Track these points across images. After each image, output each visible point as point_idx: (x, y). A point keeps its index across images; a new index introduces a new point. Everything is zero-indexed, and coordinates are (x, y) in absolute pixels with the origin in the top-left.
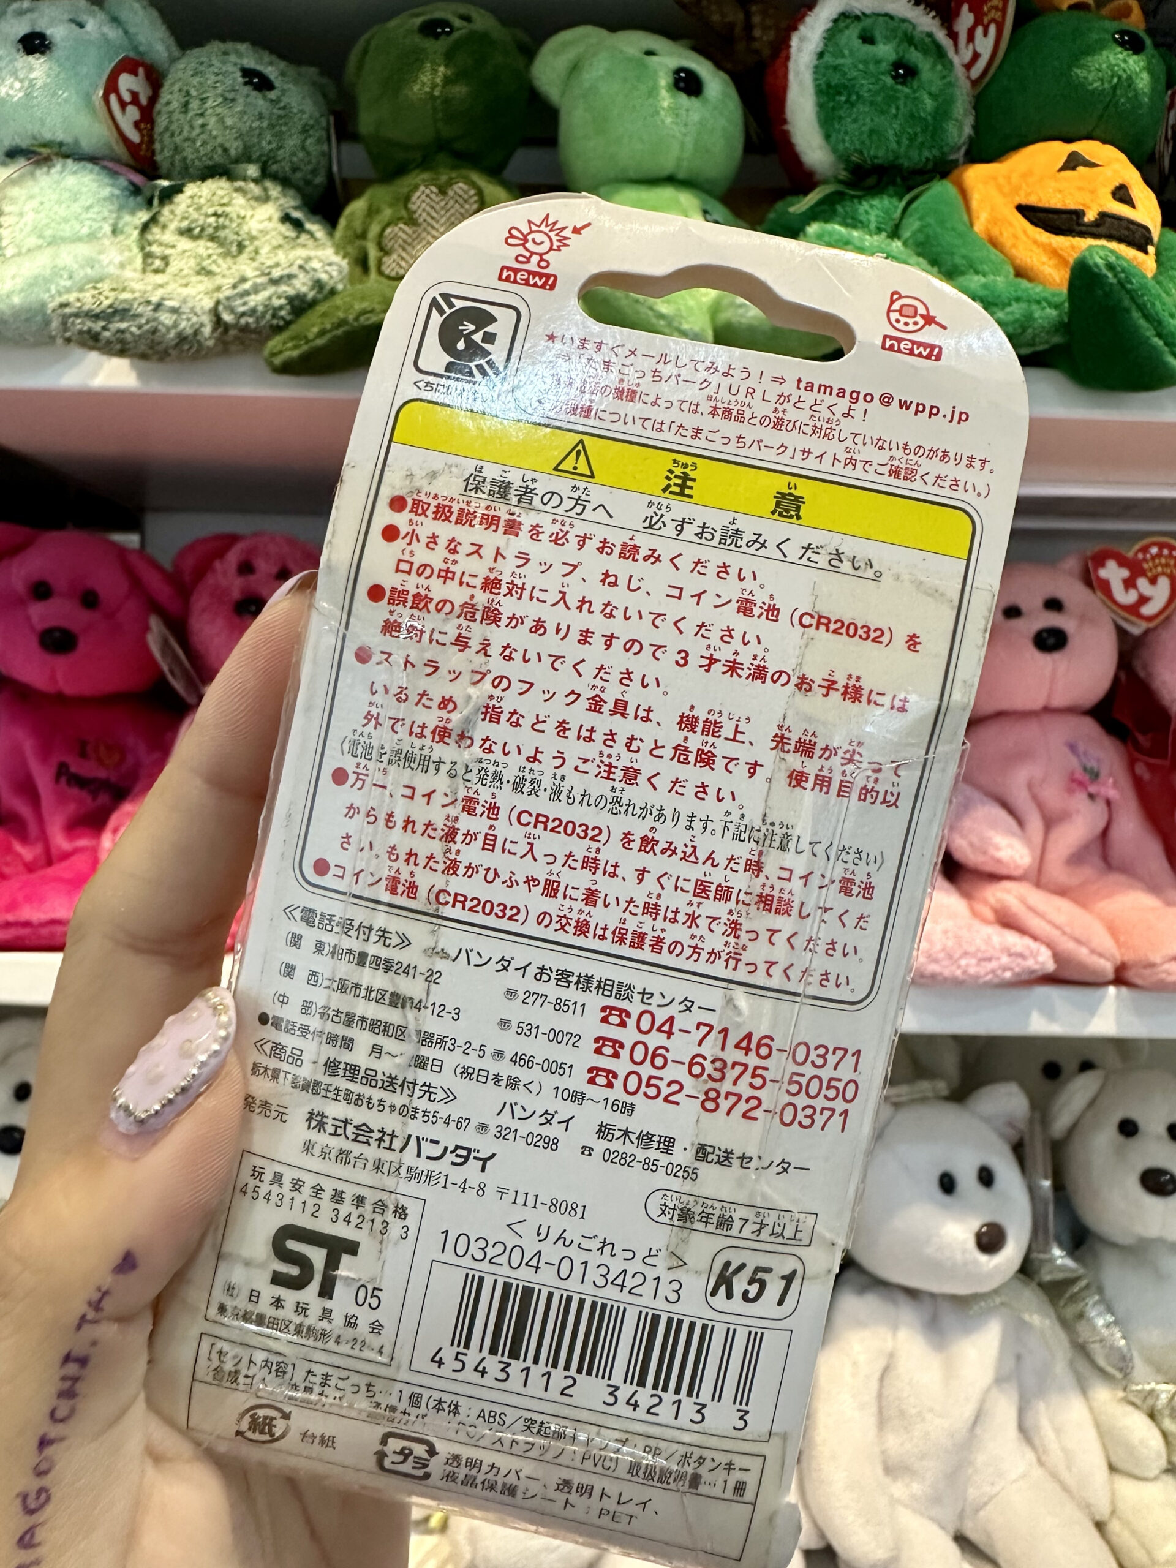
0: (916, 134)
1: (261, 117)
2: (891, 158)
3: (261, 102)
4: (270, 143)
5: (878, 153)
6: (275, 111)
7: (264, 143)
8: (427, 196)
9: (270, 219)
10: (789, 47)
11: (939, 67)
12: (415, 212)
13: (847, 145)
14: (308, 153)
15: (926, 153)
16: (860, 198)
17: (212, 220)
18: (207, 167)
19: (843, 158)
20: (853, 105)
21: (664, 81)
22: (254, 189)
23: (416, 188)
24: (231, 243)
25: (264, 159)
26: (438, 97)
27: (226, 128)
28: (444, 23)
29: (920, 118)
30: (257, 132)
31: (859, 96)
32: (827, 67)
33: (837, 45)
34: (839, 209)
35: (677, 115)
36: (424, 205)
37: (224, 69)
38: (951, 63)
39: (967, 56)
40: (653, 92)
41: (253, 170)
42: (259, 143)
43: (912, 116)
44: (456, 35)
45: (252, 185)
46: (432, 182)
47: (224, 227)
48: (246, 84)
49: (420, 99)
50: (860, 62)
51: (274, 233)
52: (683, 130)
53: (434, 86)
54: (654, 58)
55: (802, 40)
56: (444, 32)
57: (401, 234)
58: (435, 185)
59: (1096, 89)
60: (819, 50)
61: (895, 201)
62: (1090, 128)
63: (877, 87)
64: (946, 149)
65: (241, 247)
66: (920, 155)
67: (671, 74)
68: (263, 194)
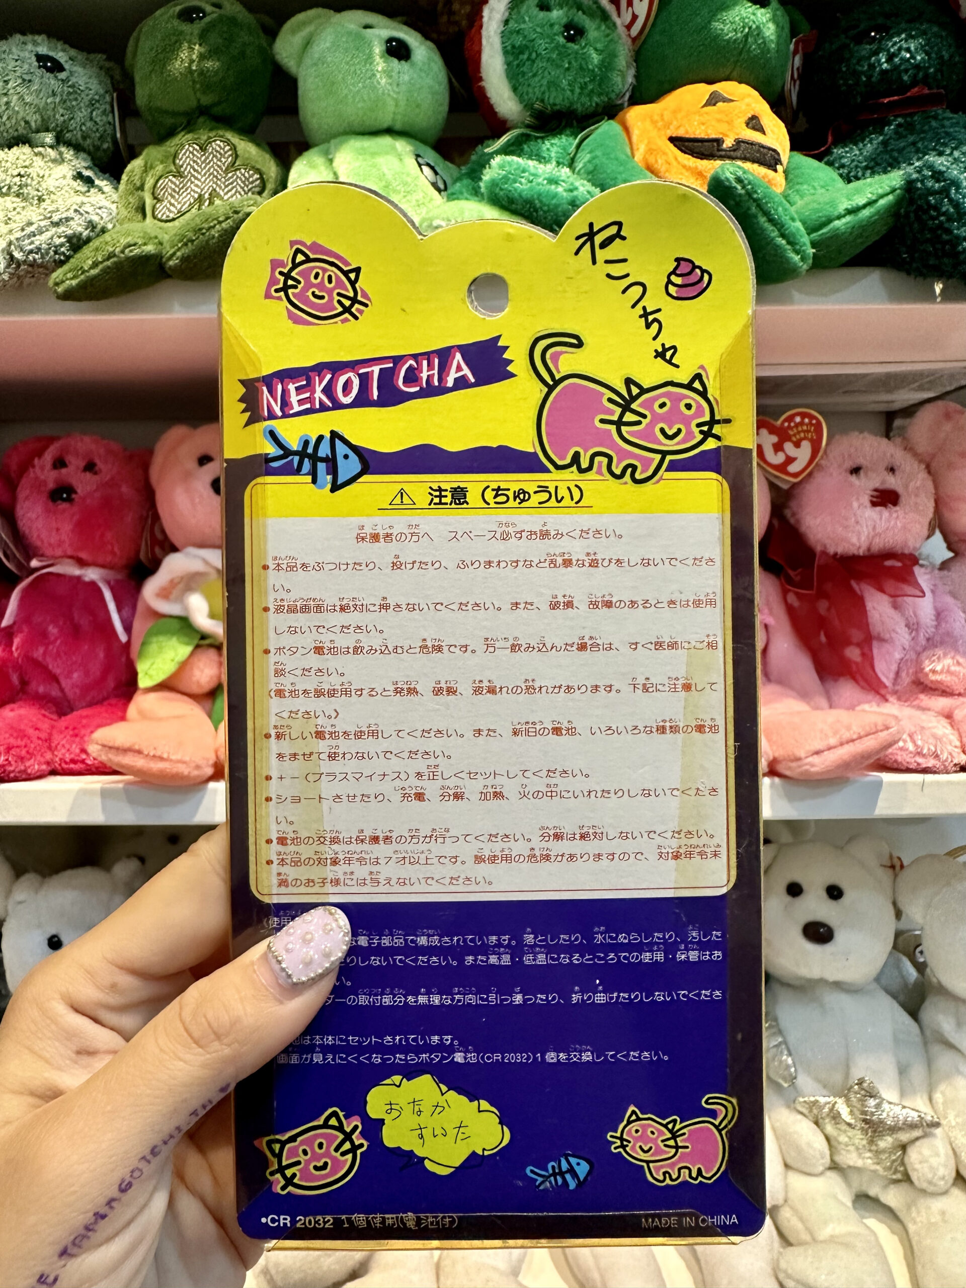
0: (585, 83)
1: (54, 94)
2: (568, 105)
3: (53, 82)
4: (62, 115)
5: (557, 99)
6: (65, 88)
7: (57, 116)
8: (190, 152)
9: (64, 177)
10: (482, 17)
11: (603, 27)
12: (182, 166)
13: (531, 95)
14: (95, 122)
15: (596, 99)
16: (542, 138)
17: (17, 179)
18: (13, 138)
19: (528, 106)
20: (533, 61)
21: (378, 49)
22: (52, 153)
23: (183, 146)
24: (33, 198)
25: (59, 129)
26: (196, 71)
27: (27, 104)
28: (198, 10)
29: (589, 70)
30: (53, 106)
31: (538, 55)
32: (511, 33)
33: (519, 12)
34: (525, 147)
35: (391, 77)
36: (188, 160)
37: (22, 54)
38: (614, 24)
39: (628, 18)
40: (369, 58)
41: (49, 138)
42: (54, 116)
43: (581, 68)
44: (207, 19)
45: (49, 150)
46: (195, 141)
47: (27, 185)
48: (40, 67)
49: (181, 73)
50: (538, 25)
51: (66, 188)
52: (395, 88)
53: (192, 61)
54: (368, 30)
55: (492, 10)
56: (198, 15)
57: (170, 184)
58: (197, 145)
59: (730, 38)
60: (505, 18)
61: (571, 139)
62: (727, 73)
63: (553, 45)
64: (613, 96)
65: (40, 199)
66: (590, 100)
67: (383, 42)
68: (58, 157)
